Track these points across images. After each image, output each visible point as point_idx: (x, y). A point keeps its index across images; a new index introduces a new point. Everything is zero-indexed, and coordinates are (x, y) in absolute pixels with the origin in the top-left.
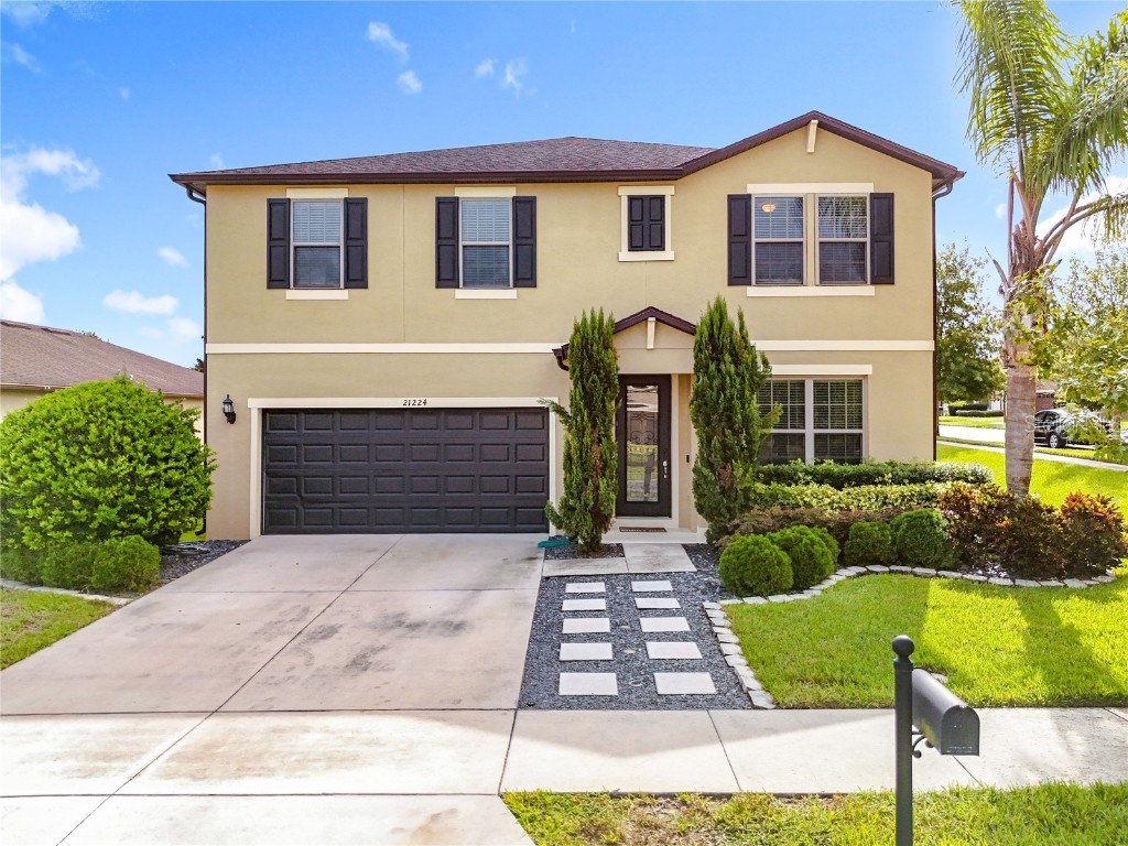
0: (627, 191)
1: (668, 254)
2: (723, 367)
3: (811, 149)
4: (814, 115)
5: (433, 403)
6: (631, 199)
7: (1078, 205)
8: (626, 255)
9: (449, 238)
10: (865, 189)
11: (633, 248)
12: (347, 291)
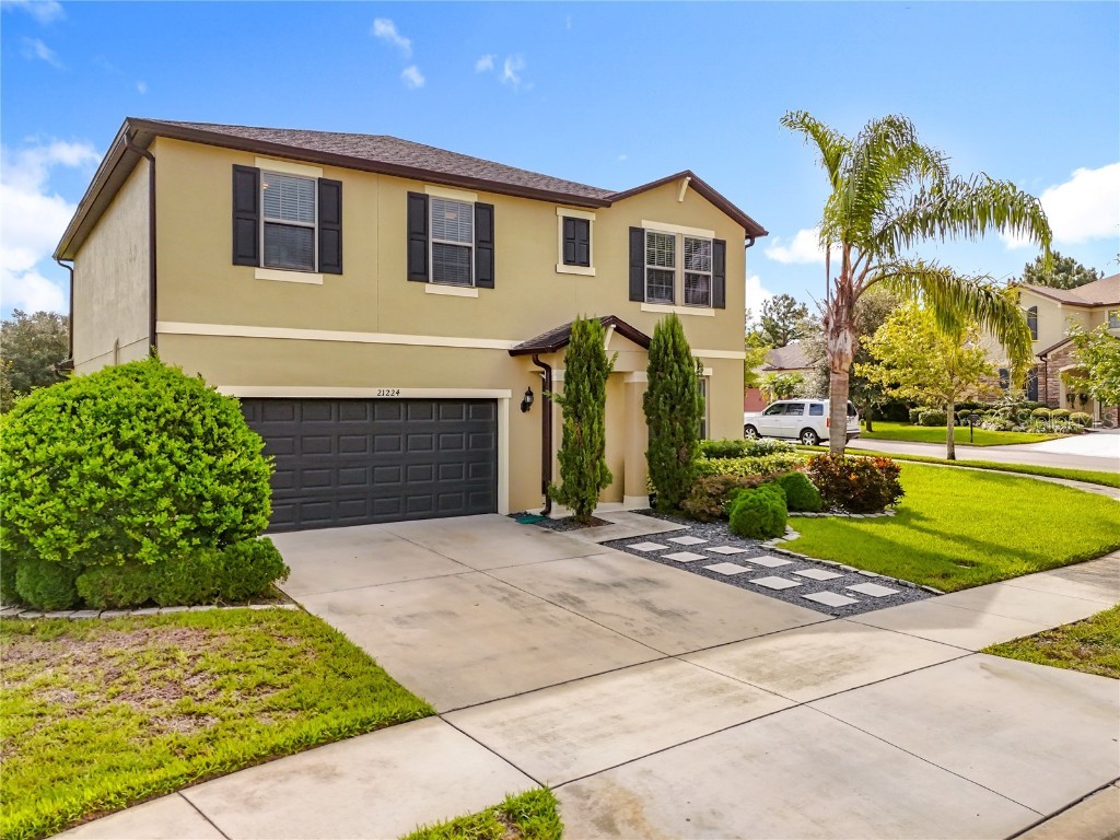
0: (563, 212)
1: (591, 271)
2: (683, 367)
3: (681, 200)
4: (689, 173)
5: (406, 393)
6: (566, 220)
7: (870, 267)
8: (562, 268)
9: (419, 233)
10: (710, 235)
11: (567, 262)
12: (321, 275)
